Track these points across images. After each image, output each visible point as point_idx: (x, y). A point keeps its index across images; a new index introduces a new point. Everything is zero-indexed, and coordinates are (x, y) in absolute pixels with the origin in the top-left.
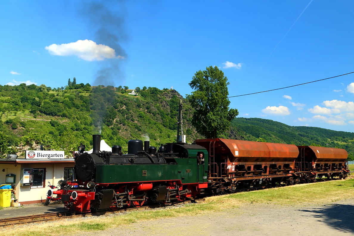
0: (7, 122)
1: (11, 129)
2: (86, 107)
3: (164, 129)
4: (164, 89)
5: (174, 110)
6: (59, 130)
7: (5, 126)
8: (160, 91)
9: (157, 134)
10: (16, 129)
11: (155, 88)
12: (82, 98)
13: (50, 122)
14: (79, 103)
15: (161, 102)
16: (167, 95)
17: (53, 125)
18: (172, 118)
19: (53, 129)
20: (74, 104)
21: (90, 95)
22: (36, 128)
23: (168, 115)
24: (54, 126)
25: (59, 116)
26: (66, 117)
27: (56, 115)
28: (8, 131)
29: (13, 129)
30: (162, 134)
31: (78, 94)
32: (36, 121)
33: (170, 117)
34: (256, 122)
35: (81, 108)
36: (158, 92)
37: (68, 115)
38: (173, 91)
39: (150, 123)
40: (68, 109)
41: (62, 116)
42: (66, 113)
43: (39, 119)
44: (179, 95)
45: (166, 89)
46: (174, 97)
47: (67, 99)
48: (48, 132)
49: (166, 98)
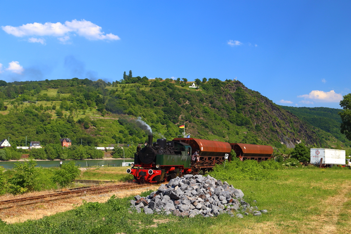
0: (79, 122)
1: (83, 128)
2: (150, 103)
3: (230, 125)
4: (227, 80)
5: (240, 104)
6: (128, 129)
7: (77, 125)
8: (223, 83)
9: (225, 131)
10: (88, 128)
11: (217, 80)
12: (143, 93)
13: (118, 120)
14: (142, 99)
15: (225, 95)
16: (231, 88)
17: (121, 124)
18: (239, 113)
19: (122, 128)
20: (137, 100)
21: (151, 90)
22: (106, 127)
23: (233, 109)
24: (123, 125)
25: (125, 114)
26: (133, 114)
27: (122, 113)
28: (81, 131)
29: (86, 128)
30: (230, 130)
31: (139, 89)
32: (104, 120)
33: (236, 112)
34: (323, 112)
35: (145, 104)
36: (221, 84)
37: (134, 112)
38: (238, 83)
39: (216, 119)
40: (133, 106)
41: (128, 114)
42: (132, 110)
43: (107, 118)
44: (243, 86)
45: (230, 81)
46: (238, 89)
47: (129, 95)
48: (118, 131)
49: (229, 90)
